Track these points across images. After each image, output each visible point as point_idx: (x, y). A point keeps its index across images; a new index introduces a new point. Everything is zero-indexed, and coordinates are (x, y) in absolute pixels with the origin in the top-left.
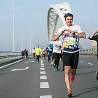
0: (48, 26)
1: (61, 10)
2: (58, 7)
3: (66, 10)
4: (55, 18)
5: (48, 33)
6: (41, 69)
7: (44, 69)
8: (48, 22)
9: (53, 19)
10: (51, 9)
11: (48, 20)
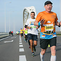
0: (24, 18)
1: (30, 10)
2: (28, 8)
3: (33, 10)
4: (27, 14)
5: (24, 22)
6: (20, 41)
7: (21, 41)
8: (24, 17)
9: (26, 15)
10: (25, 9)
11: (24, 15)
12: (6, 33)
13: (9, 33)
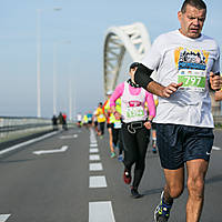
0: (105, 67)
1: (130, 36)
2: (124, 31)
3: (139, 37)
4: (118, 51)
5: (106, 81)
8: (105, 61)
10: (111, 34)
11: (105, 55)
12: (41, 122)
13: (51, 122)
